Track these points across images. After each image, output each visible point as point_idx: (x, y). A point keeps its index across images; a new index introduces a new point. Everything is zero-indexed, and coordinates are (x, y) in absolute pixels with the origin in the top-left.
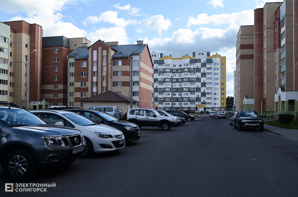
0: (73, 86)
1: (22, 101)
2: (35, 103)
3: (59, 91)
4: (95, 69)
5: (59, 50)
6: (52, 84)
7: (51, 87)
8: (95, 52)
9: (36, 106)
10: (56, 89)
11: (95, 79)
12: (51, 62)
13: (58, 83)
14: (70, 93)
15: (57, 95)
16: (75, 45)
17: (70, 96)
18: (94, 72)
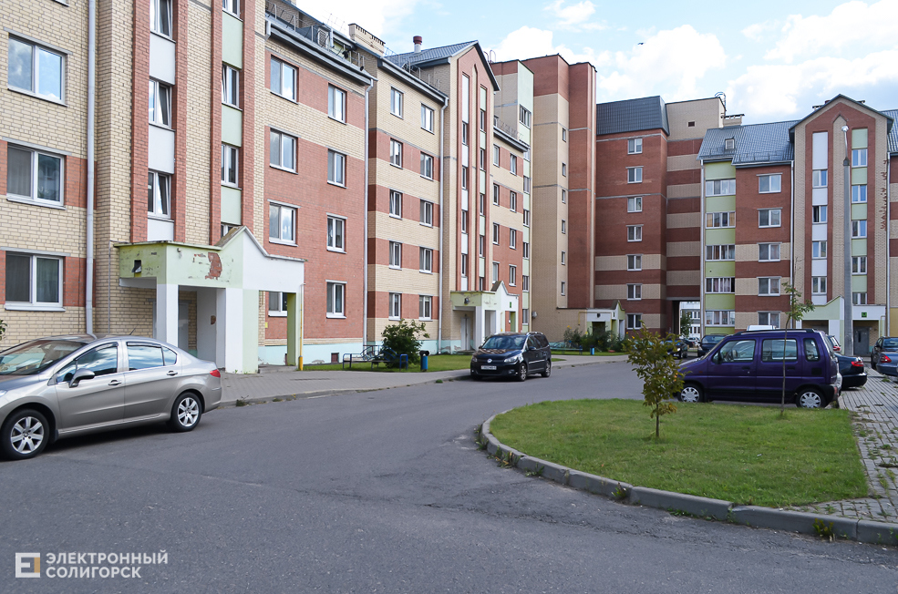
0: (718, 258)
1: (558, 308)
2: (599, 315)
3: (646, 277)
4: (820, 197)
5: (646, 143)
6: (621, 253)
7: (618, 263)
8: (820, 140)
9: (604, 323)
10: (635, 269)
11: (819, 232)
12: (619, 183)
13: (644, 248)
14: (709, 280)
15: (638, 288)
16: (691, 124)
17: (709, 290)
18: (816, 208)
